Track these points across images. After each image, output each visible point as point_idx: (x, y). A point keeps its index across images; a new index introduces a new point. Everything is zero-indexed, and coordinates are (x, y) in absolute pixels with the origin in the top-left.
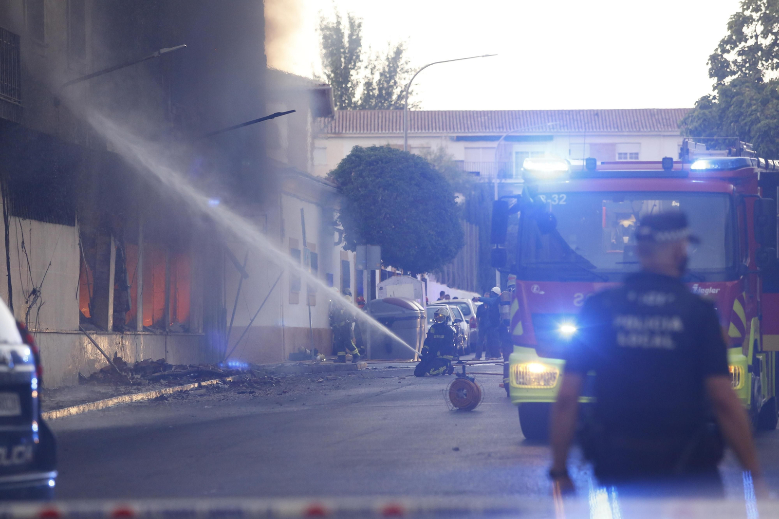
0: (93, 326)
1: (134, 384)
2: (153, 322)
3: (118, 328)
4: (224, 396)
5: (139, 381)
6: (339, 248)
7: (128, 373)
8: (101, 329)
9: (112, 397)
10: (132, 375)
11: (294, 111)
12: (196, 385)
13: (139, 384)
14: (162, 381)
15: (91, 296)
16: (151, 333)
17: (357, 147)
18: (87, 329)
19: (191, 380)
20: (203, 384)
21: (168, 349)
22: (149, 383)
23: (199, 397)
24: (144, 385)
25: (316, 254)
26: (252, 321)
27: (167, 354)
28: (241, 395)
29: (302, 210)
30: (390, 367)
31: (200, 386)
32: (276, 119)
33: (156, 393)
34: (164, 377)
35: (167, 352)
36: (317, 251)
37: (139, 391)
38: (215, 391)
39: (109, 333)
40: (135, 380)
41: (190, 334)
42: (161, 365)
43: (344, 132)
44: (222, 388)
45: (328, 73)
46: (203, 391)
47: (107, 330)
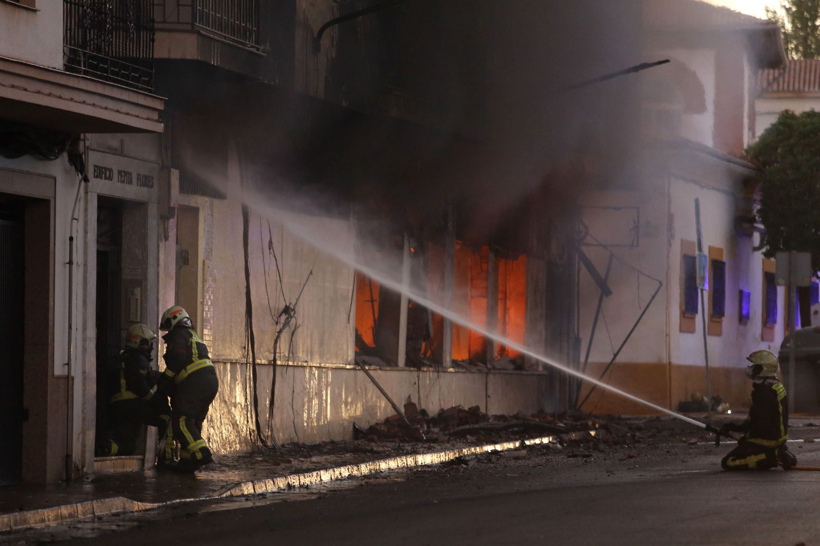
0: (377, 359)
1: (428, 441)
2: (470, 355)
3: (414, 362)
4: (547, 460)
5: (435, 436)
6: (758, 257)
7: (422, 426)
8: (390, 362)
9: (387, 458)
10: (428, 427)
11: (667, 61)
12: (517, 444)
13: (435, 441)
14: (468, 437)
15: (376, 317)
16: (464, 370)
17: (787, 111)
18: (365, 363)
19: (512, 437)
20: (527, 443)
21: (490, 392)
22: (449, 439)
23: (513, 461)
24: (442, 442)
25: (724, 264)
26: (615, 355)
27: (488, 399)
28: (571, 459)
29: (697, 201)
30: (811, 425)
31: (523, 446)
32: (643, 72)
33: (455, 454)
34: (471, 432)
35: (487, 396)
36: (725, 258)
37: (430, 450)
38: (539, 453)
39: (399, 368)
40: (430, 435)
41: (524, 372)
42: (474, 413)
43: (806, 89)
44: (553, 449)
46: (524, 452)
47: (396, 365)
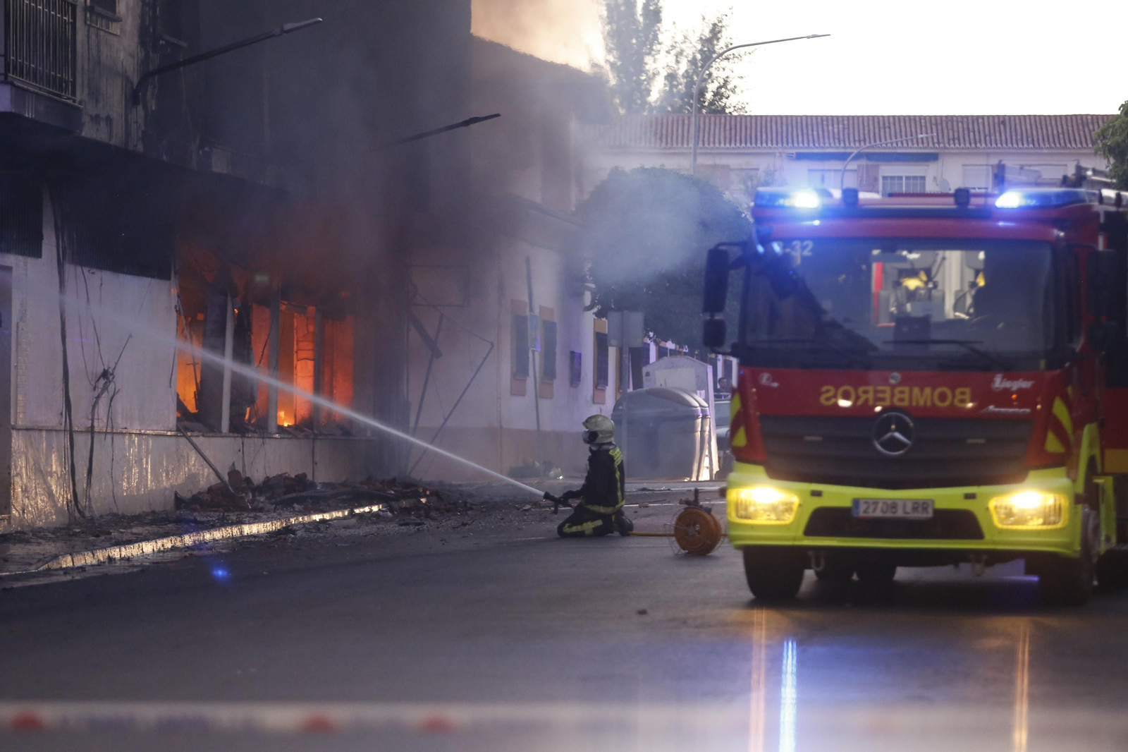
0: (199, 425)
1: (254, 510)
2: (295, 420)
3: (238, 428)
4: (378, 528)
5: (261, 505)
6: (590, 317)
7: (247, 494)
8: (212, 429)
9: (211, 528)
10: (254, 496)
11: (497, 115)
12: (346, 513)
13: (261, 510)
14: (295, 505)
15: (198, 381)
16: (290, 436)
17: (617, 168)
18: (187, 429)
19: (340, 505)
20: (357, 511)
21: (317, 459)
22: (275, 508)
23: (343, 530)
24: (268, 511)
25: (554, 324)
26: (446, 420)
27: (315, 466)
28: (402, 527)
29: (527, 259)
31: (352, 514)
32: (474, 126)
33: (282, 523)
34: (300, 500)
35: (314, 463)
36: (556, 319)
37: (256, 520)
38: (369, 522)
39: (223, 435)
40: (255, 504)
41: (352, 438)
42: (301, 481)
43: (632, 145)
44: (384, 518)
45: (611, 59)
46: (353, 521)
47: (220, 431)
